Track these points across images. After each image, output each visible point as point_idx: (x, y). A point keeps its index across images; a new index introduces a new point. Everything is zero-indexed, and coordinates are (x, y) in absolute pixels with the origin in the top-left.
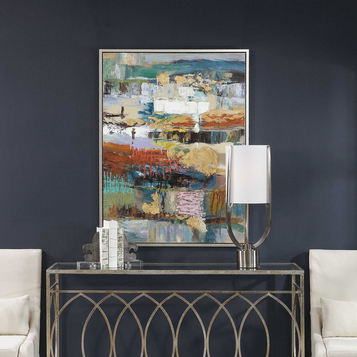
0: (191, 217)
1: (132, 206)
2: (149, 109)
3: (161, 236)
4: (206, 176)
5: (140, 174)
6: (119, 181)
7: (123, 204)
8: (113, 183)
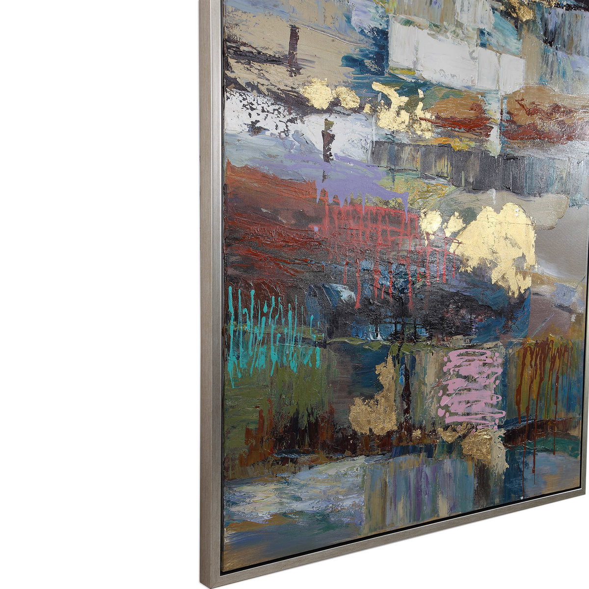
0: (474, 430)
1: (319, 413)
2: (377, 54)
3: (400, 506)
4: (510, 298)
5: (346, 294)
6: (279, 322)
7: (292, 411)
8: (259, 331)
